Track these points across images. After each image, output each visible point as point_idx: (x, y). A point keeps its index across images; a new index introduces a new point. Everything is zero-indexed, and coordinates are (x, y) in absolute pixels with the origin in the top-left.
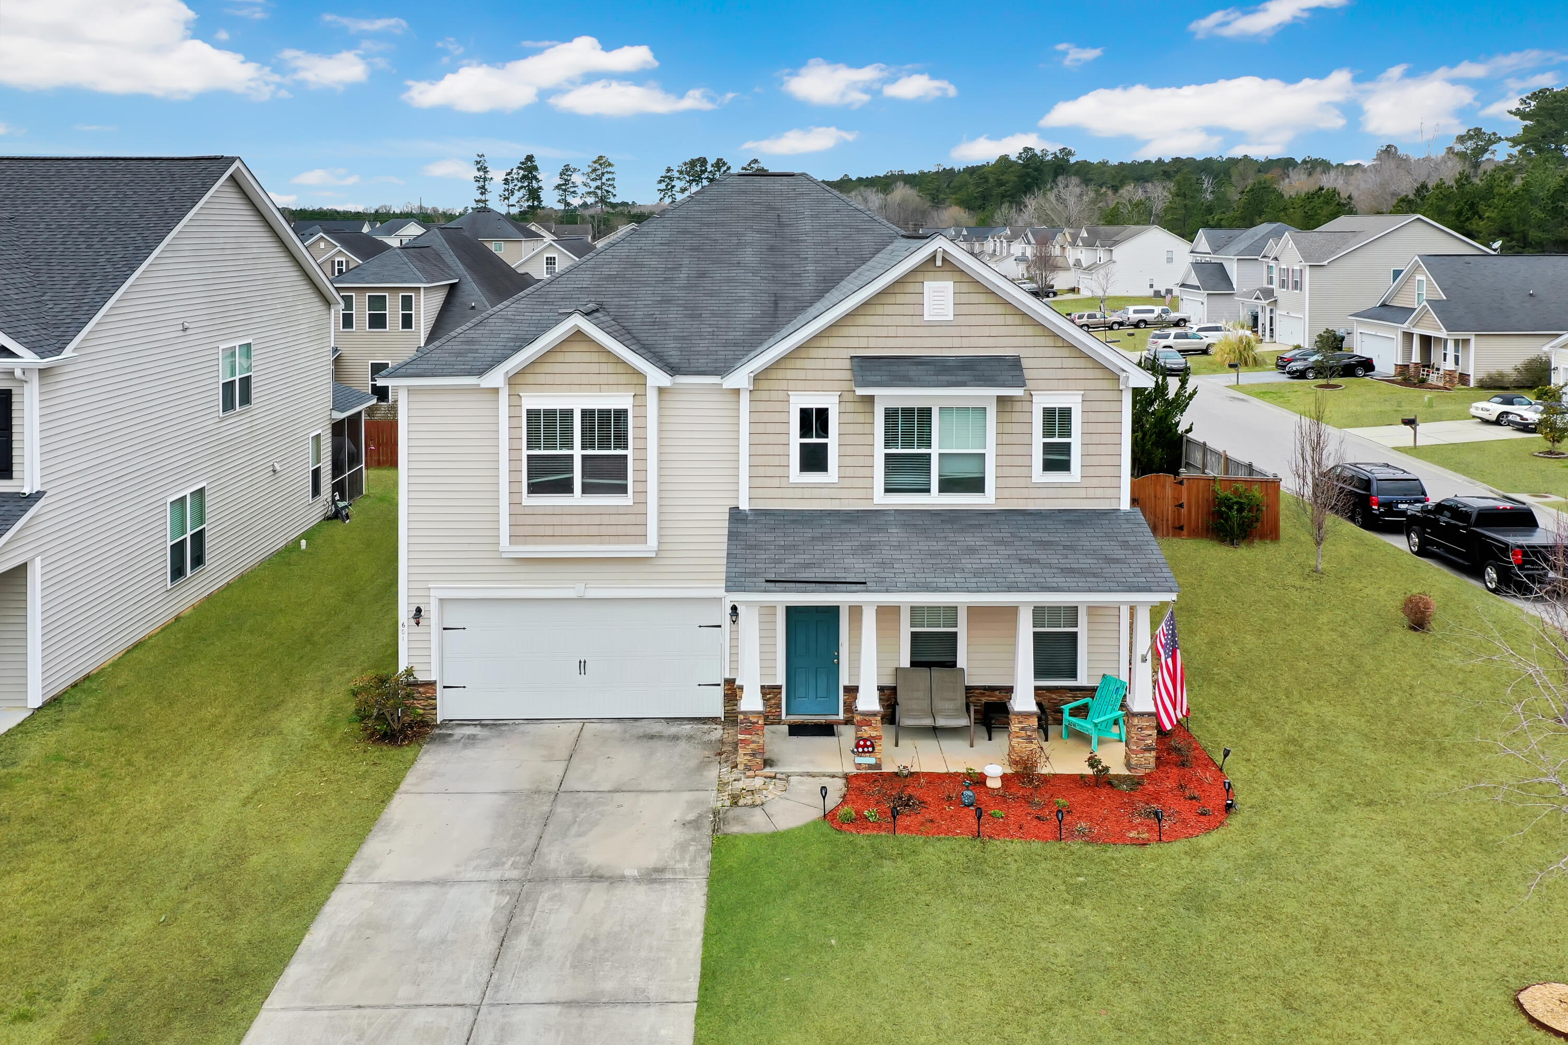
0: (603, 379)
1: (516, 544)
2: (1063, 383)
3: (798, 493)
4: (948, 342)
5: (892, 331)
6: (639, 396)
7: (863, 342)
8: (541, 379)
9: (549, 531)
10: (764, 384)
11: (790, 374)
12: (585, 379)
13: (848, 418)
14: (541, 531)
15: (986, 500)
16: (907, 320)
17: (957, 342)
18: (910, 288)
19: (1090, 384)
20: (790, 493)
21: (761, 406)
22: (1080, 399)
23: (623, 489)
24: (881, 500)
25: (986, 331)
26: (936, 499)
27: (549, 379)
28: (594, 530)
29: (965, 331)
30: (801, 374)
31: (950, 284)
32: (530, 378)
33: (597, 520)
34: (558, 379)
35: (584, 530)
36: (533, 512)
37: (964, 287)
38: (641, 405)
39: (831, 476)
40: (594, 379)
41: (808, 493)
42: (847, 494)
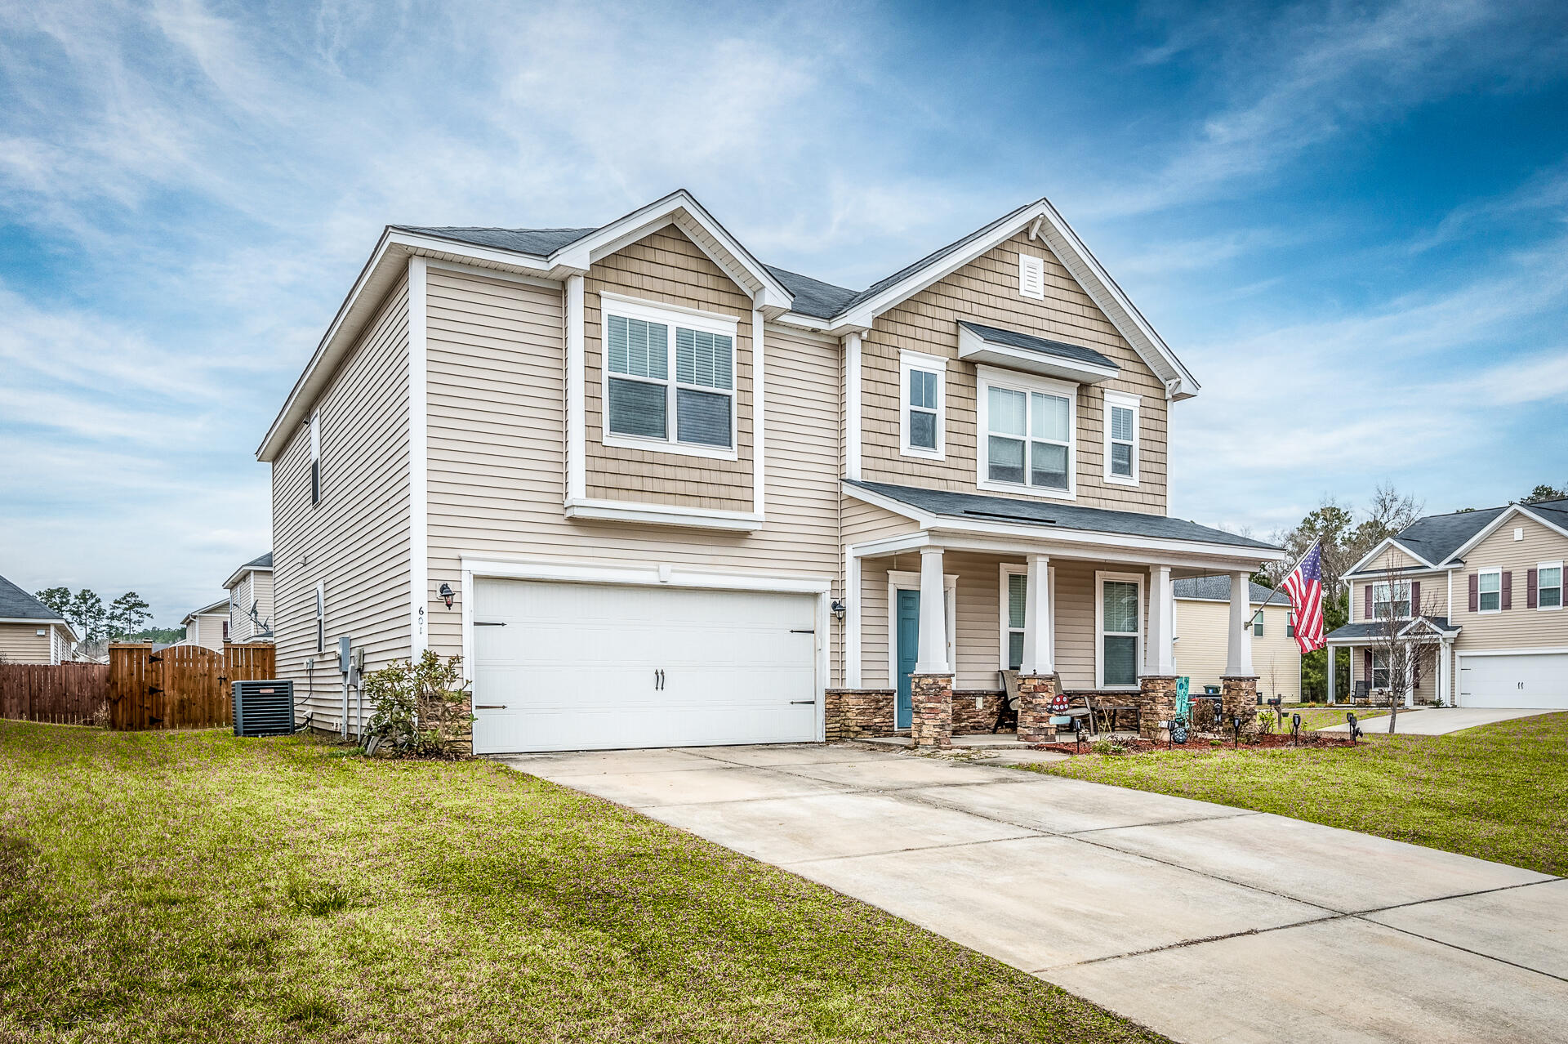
1: (595, 497)
2: (1128, 386)
3: (908, 468)
4: (1038, 323)
5: (992, 301)
7: (967, 307)
8: (629, 278)
9: (637, 483)
10: (877, 337)
11: (900, 329)
13: (955, 390)
14: (626, 482)
15: (1069, 496)
16: (1005, 292)
18: (1008, 257)
19: (1145, 390)
20: (900, 467)
21: (872, 362)
22: (1138, 403)
23: (726, 440)
24: (986, 485)
25: (1068, 318)
26: (1029, 490)
27: (636, 280)
28: (692, 489)
29: (1052, 315)
30: (910, 331)
31: (1040, 262)
32: (613, 275)
33: (695, 475)
34: (647, 283)
35: (680, 487)
36: (616, 455)
37: (1052, 269)
38: (744, 337)
39: (940, 453)
40: (691, 292)
41: (917, 470)
42: (950, 474)
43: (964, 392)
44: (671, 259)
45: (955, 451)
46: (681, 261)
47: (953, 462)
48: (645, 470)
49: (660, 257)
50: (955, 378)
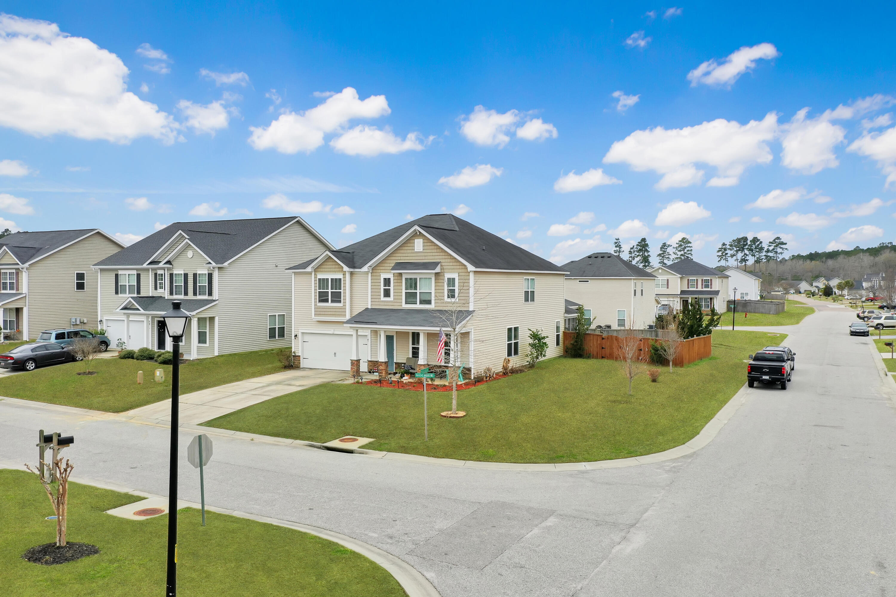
0: (336, 270)
1: (316, 316)
2: (452, 270)
3: (383, 303)
4: (421, 258)
5: (407, 255)
6: (344, 275)
7: (399, 258)
8: (322, 270)
9: (323, 313)
10: (375, 271)
11: (381, 268)
12: (332, 270)
13: (396, 281)
14: (322, 313)
15: (432, 306)
16: (410, 251)
17: (424, 258)
18: (411, 241)
19: (460, 271)
20: (381, 303)
21: (374, 277)
22: (458, 275)
23: (340, 302)
24: (405, 306)
25: (431, 254)
26: (418, 306)
27: (324, 270)
28: (334, 313)
29: (426, 254)
30: (384, 268)
31: (422, 240)
32: (319, 270)
33: (334, 310)
34: (326, 270)
35: (332, 313)
36: (320, 307)
37: (426, 241)
38: (344, 277)
39: (391, 298)
40: (334, 270)
41: (386, 303)
42: (395, 304)
43: (399, 281)
44: (330, 263)
45: (396, 297)
46: (331, 263)
47: (396, 301)
48: (325, 310)
49: (328, 263)
50: (396, 278)
